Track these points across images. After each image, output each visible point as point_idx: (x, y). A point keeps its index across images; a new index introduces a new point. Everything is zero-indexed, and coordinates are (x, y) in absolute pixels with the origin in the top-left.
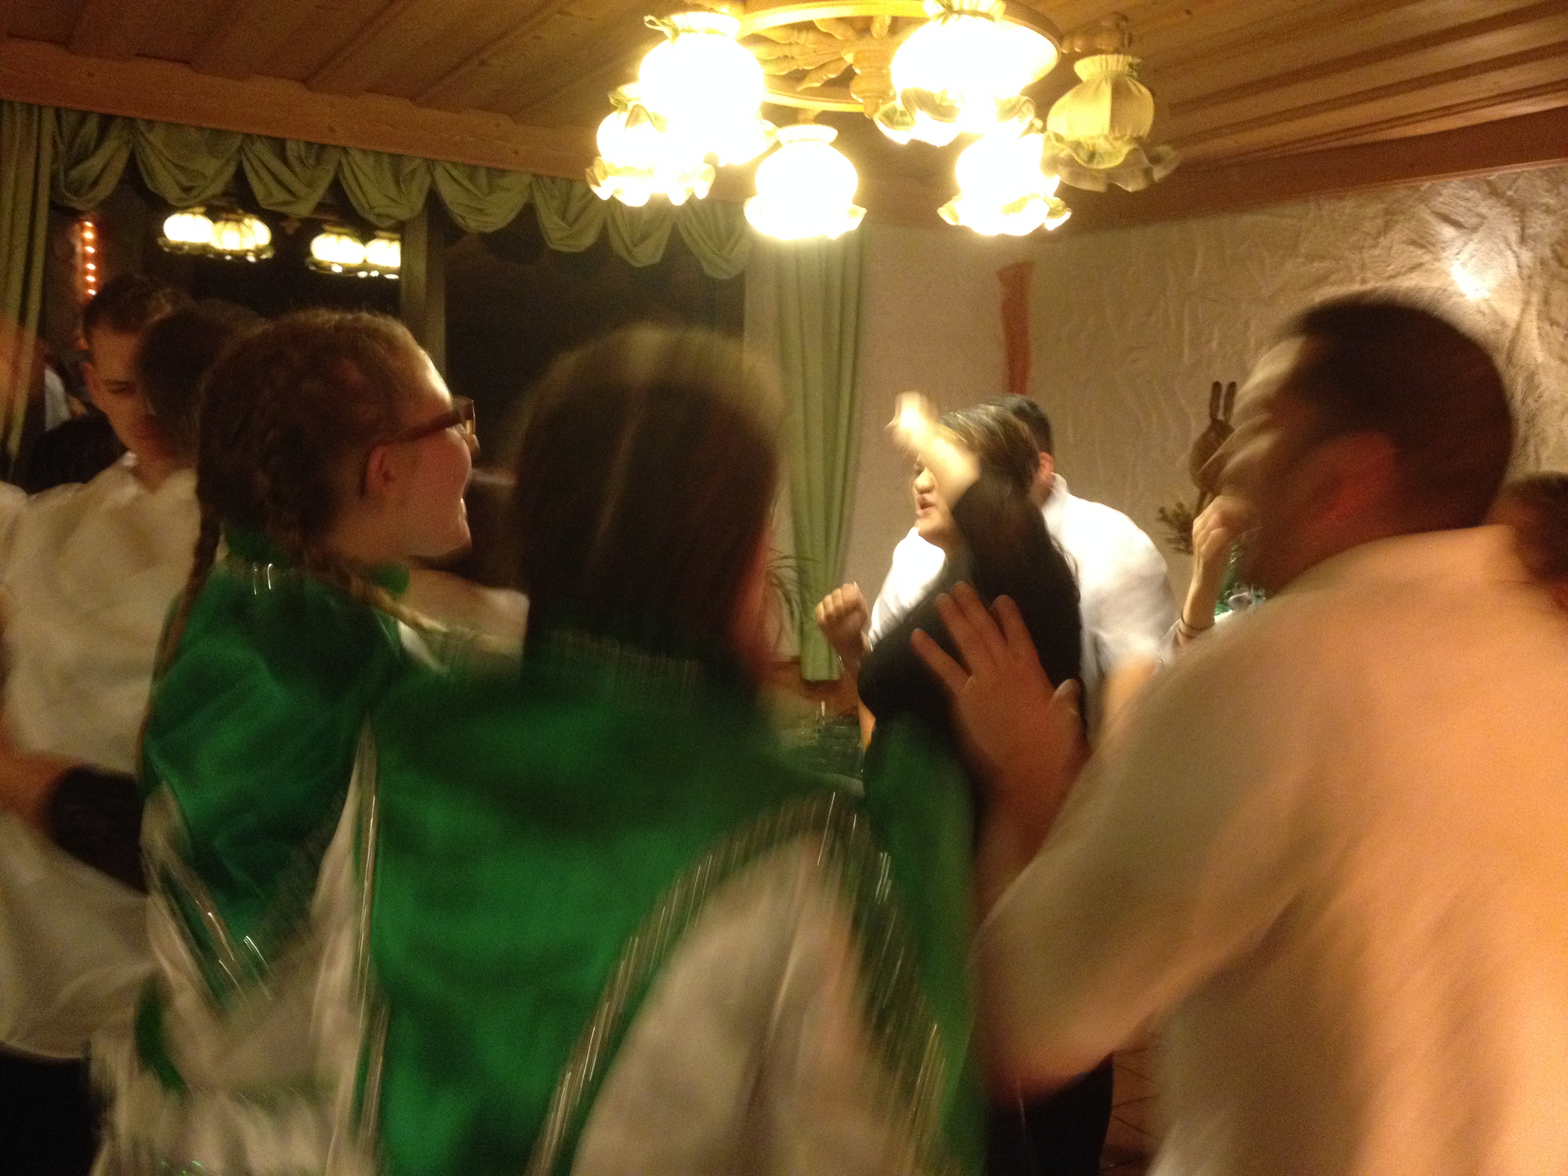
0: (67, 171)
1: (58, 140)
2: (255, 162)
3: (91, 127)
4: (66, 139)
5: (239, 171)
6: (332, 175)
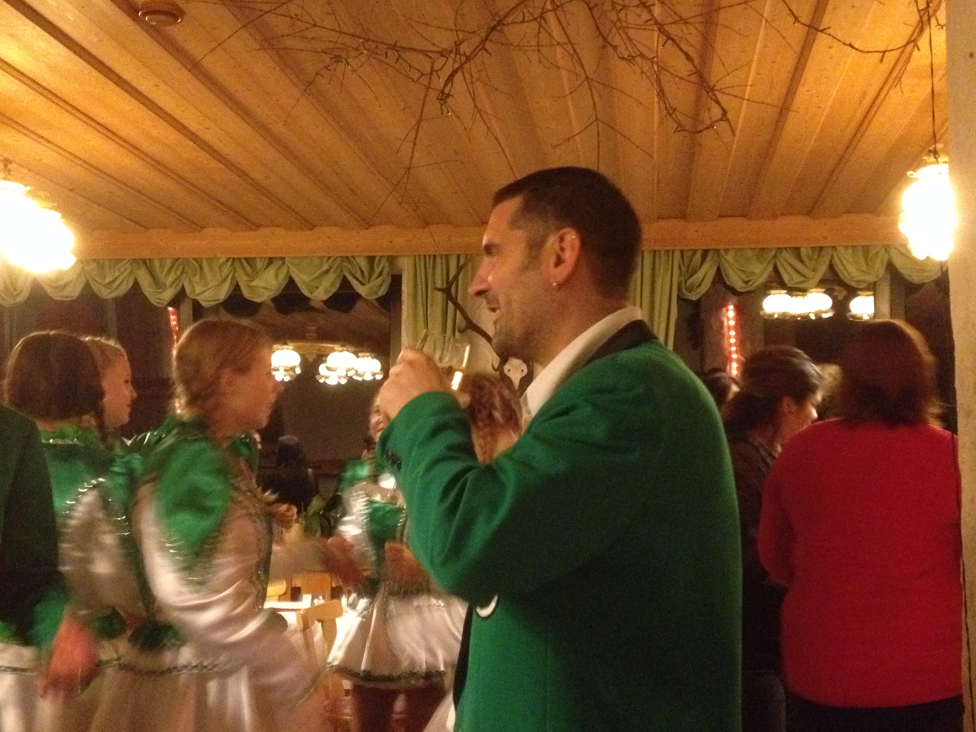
0: (686, 281)
1: (682, 264)
2: (784, 263)
3: (698, 256)
4: (686, 264)
5: (775, 268)
6: (828, 263)
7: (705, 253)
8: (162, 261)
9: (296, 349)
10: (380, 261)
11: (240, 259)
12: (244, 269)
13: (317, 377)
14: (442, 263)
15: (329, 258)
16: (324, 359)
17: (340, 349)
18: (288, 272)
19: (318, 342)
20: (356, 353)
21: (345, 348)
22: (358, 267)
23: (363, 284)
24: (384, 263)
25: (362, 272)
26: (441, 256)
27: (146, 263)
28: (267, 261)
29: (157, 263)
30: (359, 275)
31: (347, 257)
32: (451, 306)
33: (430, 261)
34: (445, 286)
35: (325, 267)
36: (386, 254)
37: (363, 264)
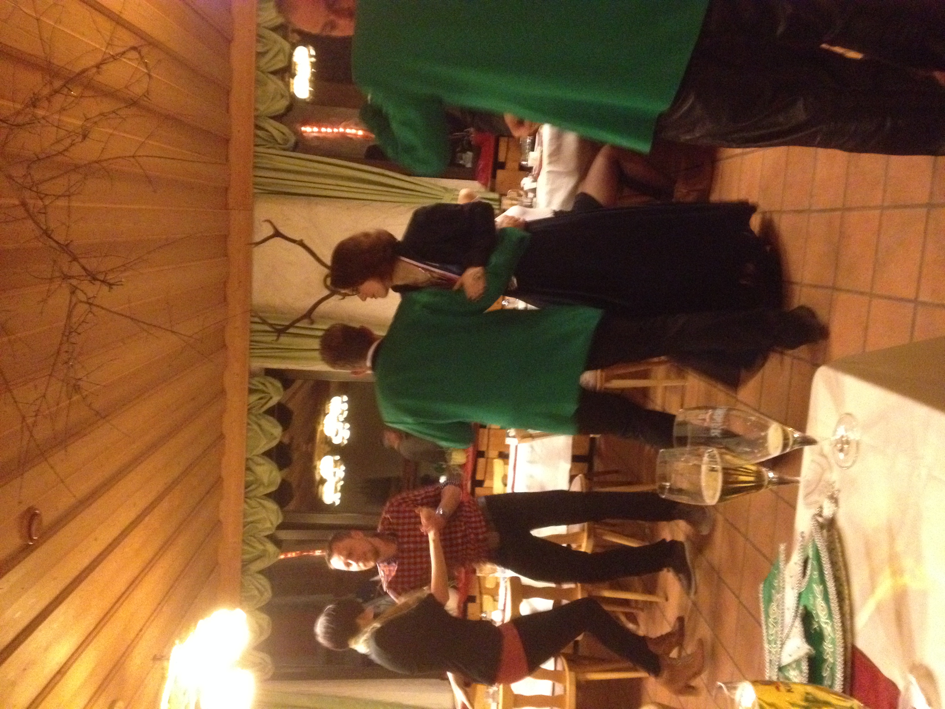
0: (280, 144)
1: (267, 146)
2: (268, 66)
3: (260, 133)
4: (267, 143)
5: (274, 73)
6: (271, 32)
7: (258, 127)
8: (244, 553)
9: (320, 459)
10: (253, 385)
11: (246, 493)
12: (254, 490)
13: (342, 445)
14: (258, 336)
15: (248, 424)
16: (329, 440)
17: (321, 426)
18: (258, 456)
19: (315, 443)
20: (325, 414)
21: (321, 422)
22: (257, 402)
23: (271, 398)
24: (255, 381)
25: (261, 399)
26: (251, 336)
27: (245, 564)
28: (248, 472)
29: (247, 557)
30: (263, 401)
31: (249, 410)
32: (291, 330)
33: (254, 345)
34: (276, 334)
35: (256, 427)
36: (247, 380)
37: (254, 398)
